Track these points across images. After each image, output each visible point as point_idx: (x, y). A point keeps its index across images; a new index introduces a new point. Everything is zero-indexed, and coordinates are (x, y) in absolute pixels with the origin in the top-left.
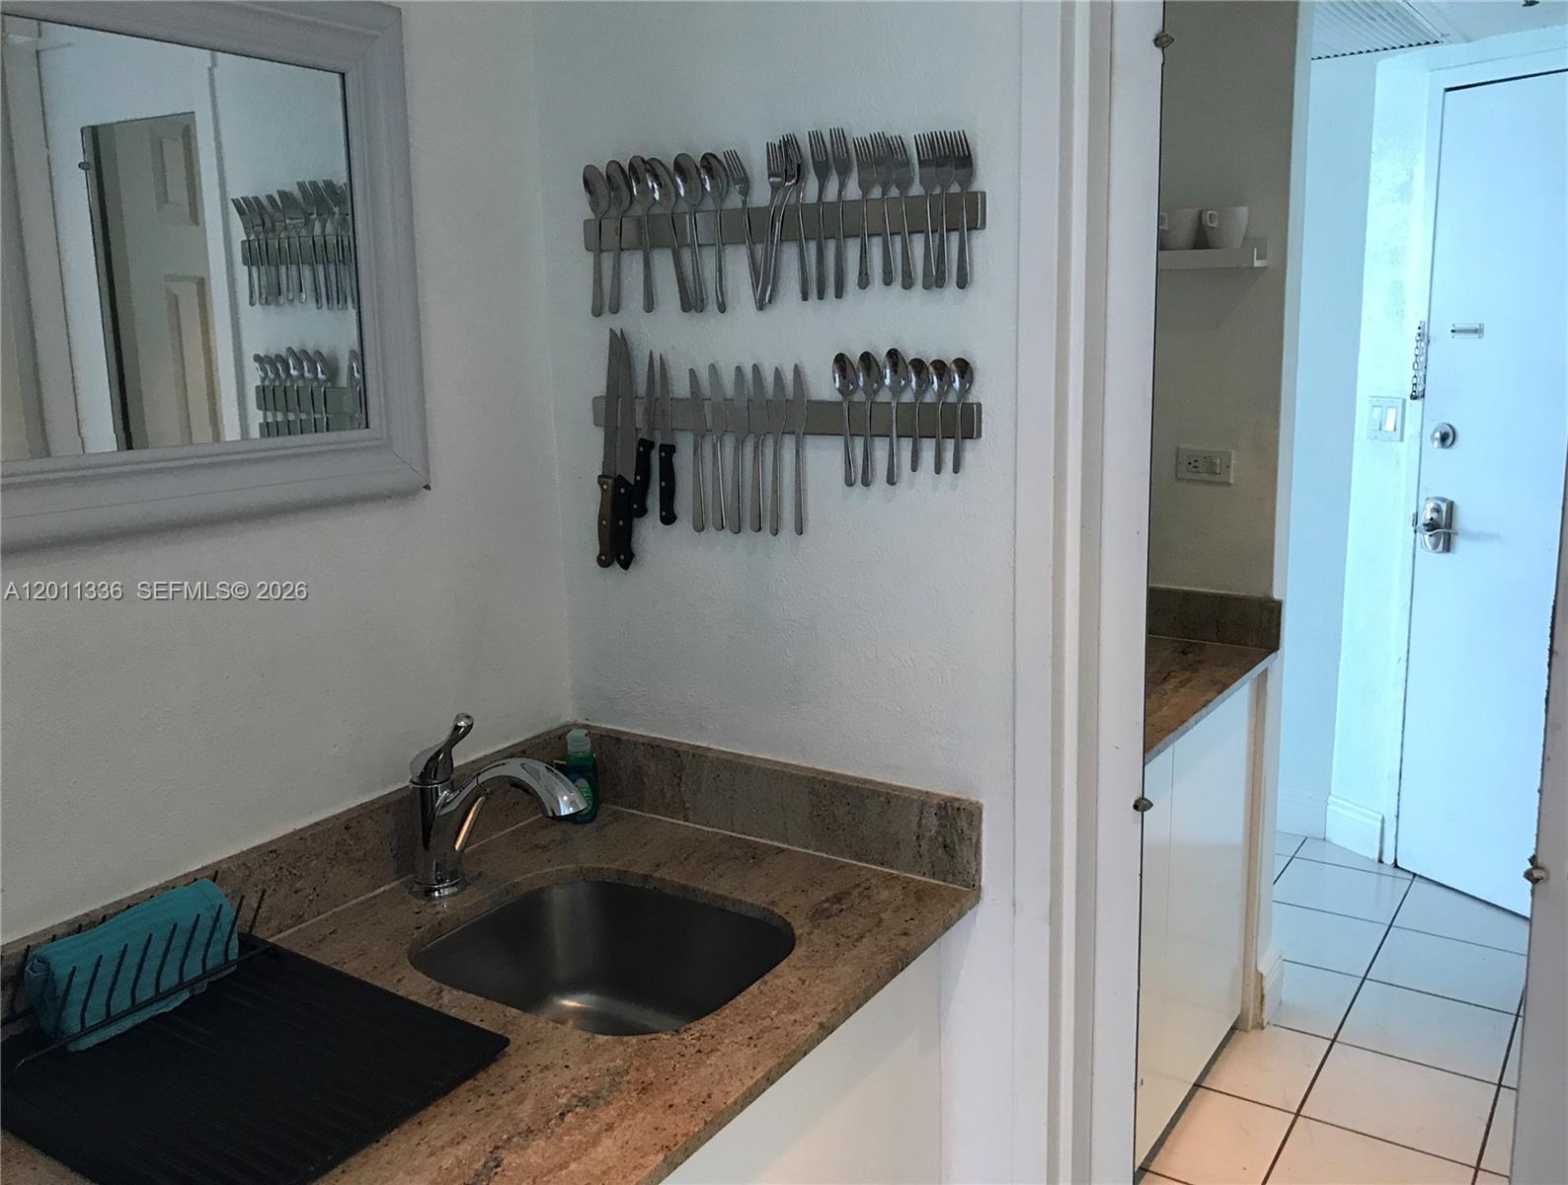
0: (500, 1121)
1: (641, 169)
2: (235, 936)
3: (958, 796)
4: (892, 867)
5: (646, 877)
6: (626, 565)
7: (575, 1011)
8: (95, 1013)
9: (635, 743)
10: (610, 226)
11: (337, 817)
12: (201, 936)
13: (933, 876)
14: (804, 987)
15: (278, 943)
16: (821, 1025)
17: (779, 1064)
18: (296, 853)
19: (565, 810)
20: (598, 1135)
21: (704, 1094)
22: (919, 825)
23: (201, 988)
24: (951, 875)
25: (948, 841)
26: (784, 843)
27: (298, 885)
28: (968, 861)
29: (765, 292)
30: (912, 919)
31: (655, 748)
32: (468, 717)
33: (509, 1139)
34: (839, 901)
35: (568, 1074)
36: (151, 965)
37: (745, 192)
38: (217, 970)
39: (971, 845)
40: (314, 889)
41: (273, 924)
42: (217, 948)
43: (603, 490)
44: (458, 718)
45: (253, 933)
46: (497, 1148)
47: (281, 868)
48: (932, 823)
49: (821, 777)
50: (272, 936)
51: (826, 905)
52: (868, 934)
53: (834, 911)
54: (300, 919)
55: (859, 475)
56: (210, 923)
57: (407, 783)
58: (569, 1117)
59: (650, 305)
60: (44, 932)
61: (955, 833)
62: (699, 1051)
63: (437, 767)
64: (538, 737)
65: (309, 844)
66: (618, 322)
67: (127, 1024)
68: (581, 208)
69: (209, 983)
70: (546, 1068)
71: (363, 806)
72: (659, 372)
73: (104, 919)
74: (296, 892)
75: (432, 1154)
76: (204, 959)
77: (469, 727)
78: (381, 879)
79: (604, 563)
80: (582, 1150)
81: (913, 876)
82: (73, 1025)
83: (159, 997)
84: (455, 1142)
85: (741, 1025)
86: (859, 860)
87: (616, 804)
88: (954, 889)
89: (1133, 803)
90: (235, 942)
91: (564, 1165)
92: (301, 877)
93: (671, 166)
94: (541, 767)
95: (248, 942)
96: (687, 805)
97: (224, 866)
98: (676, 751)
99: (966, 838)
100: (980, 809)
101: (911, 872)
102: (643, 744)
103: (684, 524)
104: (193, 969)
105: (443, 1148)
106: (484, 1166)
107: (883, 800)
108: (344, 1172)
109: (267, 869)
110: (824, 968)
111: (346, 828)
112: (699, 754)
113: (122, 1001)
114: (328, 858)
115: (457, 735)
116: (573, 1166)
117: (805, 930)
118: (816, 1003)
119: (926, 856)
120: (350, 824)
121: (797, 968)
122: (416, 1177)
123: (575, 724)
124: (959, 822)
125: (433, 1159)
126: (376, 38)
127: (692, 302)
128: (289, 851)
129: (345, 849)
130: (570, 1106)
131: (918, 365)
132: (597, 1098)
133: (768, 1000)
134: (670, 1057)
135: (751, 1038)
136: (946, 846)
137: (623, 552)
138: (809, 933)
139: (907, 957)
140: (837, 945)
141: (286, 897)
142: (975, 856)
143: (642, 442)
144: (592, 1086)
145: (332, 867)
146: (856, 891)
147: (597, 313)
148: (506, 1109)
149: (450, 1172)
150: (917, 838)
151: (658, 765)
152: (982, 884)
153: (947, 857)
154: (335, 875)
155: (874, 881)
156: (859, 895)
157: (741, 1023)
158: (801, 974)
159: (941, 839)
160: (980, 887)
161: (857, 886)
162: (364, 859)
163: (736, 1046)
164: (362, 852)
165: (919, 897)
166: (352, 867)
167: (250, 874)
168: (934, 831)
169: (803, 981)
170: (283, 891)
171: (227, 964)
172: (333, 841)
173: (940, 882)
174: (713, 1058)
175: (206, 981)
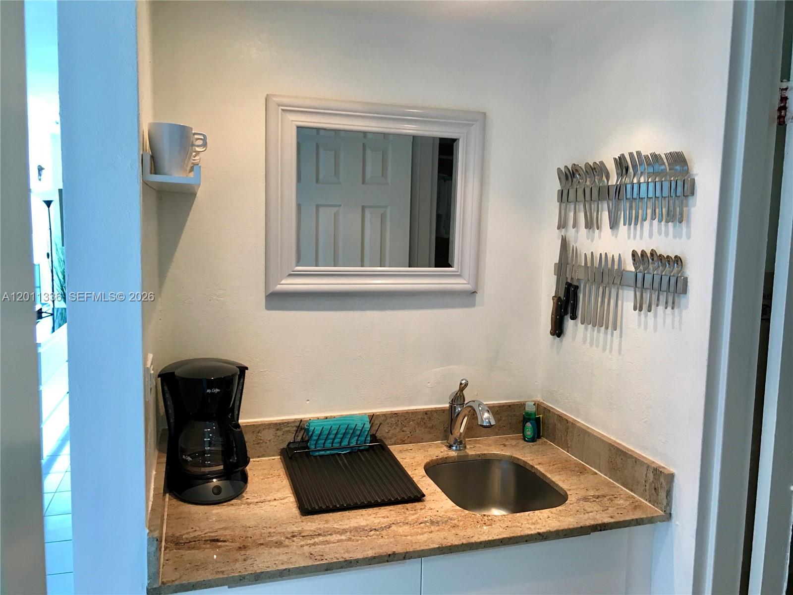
0: (402, 517)
1: (575, 170)
2: (369, 436)
3: (665, 467)
4: (635, 493)
6: (559, 336)
8: (320, 445)
9: (555, 414)
10: (565, 193)
11: (422, 410)
12: (357, 432)
13: (650, 502)
14: (547, 519)
18: (405, 417)
20: (425, 533)
21: (471, 536)
22: (646, 476)
23: (355, 450)
24: (656, 504)
25: (656, 487)
26: (599, 471)
27: (405, 429)
28: (663, 499)
29: (614, 224)
30: (621, 514)
31: (561, 418)
32: (467, 381)
33: (399, 523)
34: (598, 497)
35: (436, 513)
36: (340, 436)
37: (608, 178)
38: (361, 446)
40: (410, 433)
41: (393, 440)
42: (362, 438)
43: (554, 303)
44: (462, 380)
46: (393, 523)
47: (398, 421)
49: (614, 444)
51: (591, 497)
52: (596, 512)
53: (591, 500)
54: (403, 442)
55: (638, 306)
57: (447, 405)
58: (422, 525)
59: (574, 227)
60: (316, 418)
61: (659, 483)
62: (485, 524)
63: (458, 398)
64: (519, 402)
65: (410, 415)
66: (565, 232)
67: (329, 452)
68: (557, 186)
69: (358, 450)
70: (431, 509)
71: (436, 409)
74: (403, 431)
75: (375, 518)
76: (357, 441)
77: (466, 385)
79: (552, 334)
81: (642, 500)
82: (313, 447)
83: (341, 448)
84: (384, 517)
87: (546, 438)
88: (656, 510)
90: (369, 438)
92: (406, 426)
93: (583, 168)
95: (374, 438)
96: (569, 445)
97: (378, 415)
98: (567, 420)
99: (663, 487)
100: (674, 476)
101: (642, 497)
102: (557, 415)
103: (578, 321)
104: (353, 443)
105: (379, 517)
106: (385, 527)
107: (634, 460)
109: (393, 419)
110: (562, 516)
111: (425, 415)
112: (574, 423)
113: (328, 445)
114: (417, 423)
115: (463, 387)
117: (571, 502)
118: (545, 526)
119: (648, 491)
120: (429, 413)
121: (551, 513)
122: (365, 521)
123: (539, 402)
124: (661, 479)
125: (374, 519)
126: (473, 124)
127: (589, 225)
128: (402, 416)
129: (424, 421)
130: (426, 522)
131: (661, 257)
132: (437, 523)
133: (528, 518)
134: (473, 521)
135: (507, 527)
136: (655, 489)
137: (558, 330)
138: (571, 504)
139: (605, 527)
140: (578, 511)
141: (399, 432)
142: (667, 497)
143: (567, 283)
144: (439, 519)
145: (418, 427)
146: (610, 497)
147: (558, 228)
148: (407, 515)
149: (375, 523)
150: (645, 481)
151: (561, 425)
152: (672, 512)
153: (655, 494)
154: (419, 430)
155: (622, 496)
156: (610, 499)
157: (510, 521)
158: (550, 515)
159: (654, 485)
160: (670, 514)
161: (613, 495)
162: (432, 427)
163: (499, 527)
164: (431, 425)
165: (635, 508)
166: (426, 429)
167: (386, 420)
168: (652, 479)
169: (549, 517)
170: (398, 430)
171: (365, 445)
172: (420, 417)
173: (652, 506)
174: (487, 527)
175: (357, 448)
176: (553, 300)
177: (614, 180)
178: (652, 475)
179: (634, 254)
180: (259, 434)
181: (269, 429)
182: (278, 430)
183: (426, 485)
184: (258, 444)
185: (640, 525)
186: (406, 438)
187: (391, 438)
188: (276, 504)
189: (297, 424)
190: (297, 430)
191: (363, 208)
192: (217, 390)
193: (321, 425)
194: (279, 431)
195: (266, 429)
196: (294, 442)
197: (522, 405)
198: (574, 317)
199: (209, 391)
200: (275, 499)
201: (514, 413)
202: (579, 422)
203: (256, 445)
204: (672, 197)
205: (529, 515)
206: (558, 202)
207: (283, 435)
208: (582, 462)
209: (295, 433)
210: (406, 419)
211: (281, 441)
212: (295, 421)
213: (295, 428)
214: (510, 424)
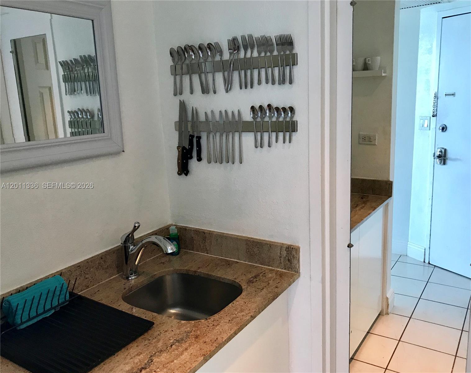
0: (152, 348)
1: (188, 49)
2: (68, 293)
3: (292, 244)
4: (272, 267)
5: (195, 272)
6: (186, 175)
8: (25, 317)
9: (191, 230)
10: (178, 67)
11: (98, 255)
12: (58, 293)
13: (285, 269)
14: (245, 304)
15: (81, 295)
16: (251, 316)
17: (238, 329)
18: (86, 266)
19: (170, 251)
20: (183, 352)
21: (216, 338)
22: (280, 254)
23: (58, 309)
24: (290, 269)
25: (290, 258)
26: (238, 260)
27: (87, 276)
28: (296, 264)
29: (228, 88)
30: (279, 283)
31: (197, 232)
32: (138, 223)
33: (155, 353)
34: (256, 278)
35: (173, 333)
36: (42, 302)
37: (221, 55)
38: (63, 303)
39: (297, 259)
40: (92, 278)
41: (79, 289)
42: (62, 297)
43: (178, 151)
44: (135, 223)
45: (73, 291)
46: (152, 356)
47: (81, 271)
48: (284, 253)
49: (249, 239)
50: (79, 292)
51: (252, 279)
52: (265, 287)
53: (255, 281)
54: (88, 287)
55: (259, 145)
56: (60, 289)
57: (120, 244)
58: (173, 346)
59: (192, 93)
60: (8, 293)
61: (291, 256)
62: (214, 325)
63: (129, 239)
64: (160, 229)
65: (90, 263)
66: (182, 98)
67: (35, 320)
68: (169, 61)
70: (166, 331)
71: (106, 252)
72: (195, 113)
73: (27, 288)
74: (86, 279)
75: (131, 358)
76: (58, 300)
77: (139, 226)
78: (113, 274)
79: (179, 174)
80: (178, 356)
81: (278, 269)
82: (19, 321)
83: (45, 312)
84: (138, 355)
85: (226, 317)
86: (262, 265)
87: (185, 249)
88: (292, 273)
89: (347, 245)
90: (68, 295)
91: (173, 361)
92: (88, 274)
93: (197, 47)
94: (162, 238)
95: (72, 294)
96: (208, 249)
97: (64, 271)
98: (204, 232)
99: (295, 257)
100: (299, 248)
102: (193, 230)
103: (204, 161)
104: (55, 303)
105: (135, 356)
106: (148, 362)
107: (269, 246)
108: (104, 364)
109: (77, 271)
110: (252, 298)
111: (101, 258)
112: (211, 233)
113: (33, 314)
114: (96, 268)
115: (135, 229)
116: (175, 361)
117: (246, 287)
118: (249, 310)
119: (283, 263)
121: (244, 298)
122: (127, 366)
123: (172, 225)
124: (293, 252)
126: (103, 8)
127: (205, 90)
128: (84, 266)
129: (101, 265)
131: (277, 109)
132: (182, 340)
133: (234, 309)
134: (204, 327)
135: (229, 321)
136: (289, 260)
137: (184, 170)
139: (278, 295)
140: (256, 291)
141: (83, 280)
142: (298, 263)
143: (190, 135)
144: (180, 336)
145: (97, 271)
146: (261, 275)
147: (175, 95)
148: (154, 344)
149: (137, 364)
150: (280, 257)
151: (198, 237)
153: (289, 264)
154: (98, 273)
155: (266, 271)
158: (244, 301)
159: (287, 258)
160: (300, 272)
161: (261, 273)
162: (107, 268)
163: (225, 323)
164: (106, 266)
165: (281, 276)
166: (103, 271)
168: (285, 255)
170: (82, 278)
171: (66, 301)
172: (98, 262)
173: (288, 271)
174: (218, 327)
175: (59, 307)
176: (178, 149)
177: (226, 56)
178: (285, 252)
179: (253, 108)
185: (290, 285)
186: (89, 283)
187: (79, 287)
193: (23, 299)
197: (163, 231)
205: (232, 306)
208: (223, 258)
210: (87, 268)
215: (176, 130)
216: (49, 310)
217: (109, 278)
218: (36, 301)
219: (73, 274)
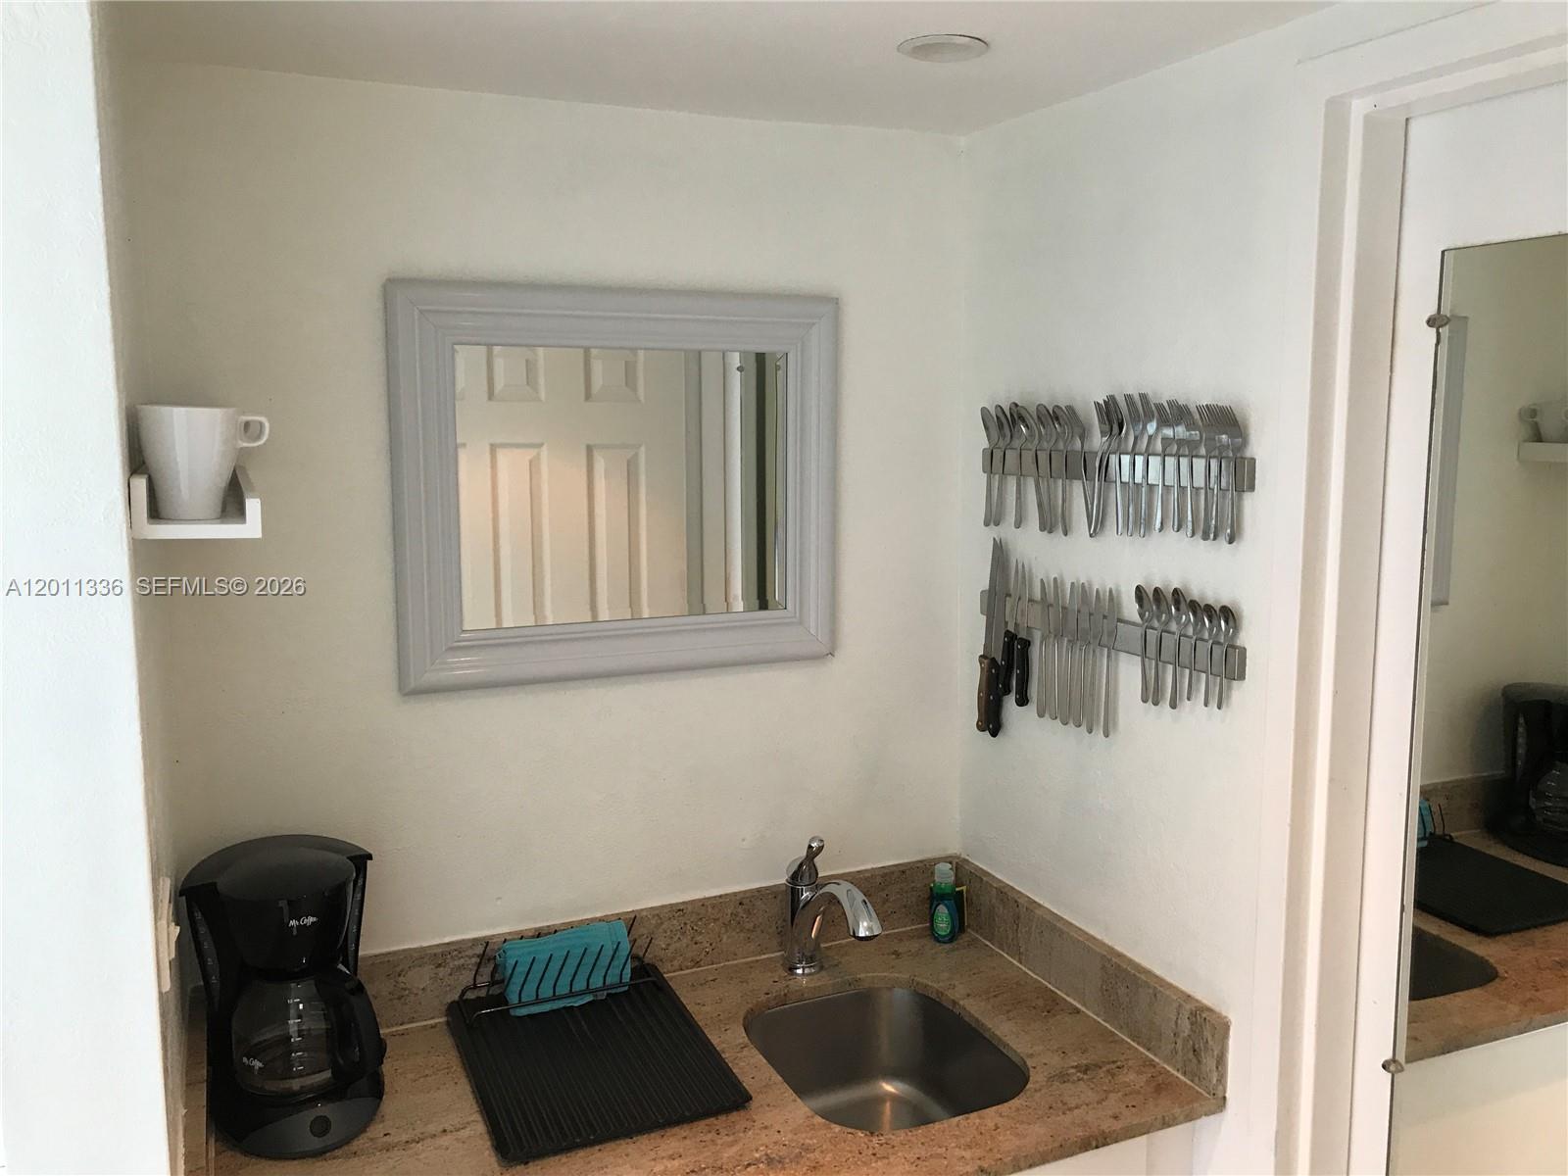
0: (709, 1154)
1: (1016, 414)
2: (628, 967)
3: (1213, 1007)
4: (1155, 1055)
6: (994, 734)
7: (893, 1097)
8: (529, 994)
9: (993, 885)
11: (735, 894)
12: (605, 960)
13: (1184, 1074)
14: (994, 1132)
18: (698, 914)
19: (862, 933)
22: (1176, 1024)
23: (603, 996)
24: (1196, 1078)
25: (1197, 1046)
26: (1083, 1005)
27: (699, 938)
28: (1210, 1070)
29: (1097, 526)
30: (1134, 1106)
31: (1004, 893)
32: (822, 841)
33: (705, 1168)
34: (1085, 1072)
35: (777, 1137)
36: (569, 970)
37: (1084, 437)
38: (613, 987)
39: (1213, 1056)
40: (711, 944)
41: (676, 963)
42: (614, 972)
43: (982, 668)
44: (813, 839)
46: (693, 1171)
47: (685, 924)
48: (1185, 1025)
49: (1111, 956)
51: (1073, 1071)
52: (1085, 1107)
53: (1074, 1078)
54: (697, 964)
55: (1152, 694)
56: (611, 952)
57: (784, 881)
58: (751, 1168)
59: (1018, 525)
60: (516, 933)
61: (1201, 1041)
62: (874, 1155)
63: (805, 871)
64: (921, 862)
65: (710, 910)
66: (999, 533)
67: (548, 1007)
68: (982, 441)
69: (608, 995)
71: (759, 890)
72: (1025, 576)
73: (556, 931)
74: (696, 943)
75: (654, 1160)
76: (605, 977)
77: (820, 849)
81: (1169, 1068)
82: (513, 998)
83: (572, 994)
84: (672, 1158)
85: (920, 1145)
86: (1134, 1041)
87: (977, 932)
88: (1197, 1092)
89: (1384, 1063)
90: (628, 970)
92: (701, 933)
93: (1034, 413)
94: (860, 896)
96: (1022, 950)
97: (644, 913)
98: (1016, 901)
99: (1209, 1047)
100: (1223, 1028)
101: (1168, 1065)
102: (996, 888)
103: (1031, 709)
104: (597, 982)
105: (663, 1158)
107: (1151, 991)
108: (600, 1150)
109: (675, 922)
110: (1022, 1122)
111: (740, 904)
112: (1033, 907)
113: (546, 991)
114: (724, 924)
115: (812, 854)
117: (1037, 1086)
118: (991, 1150)
119: (1180, 1053)
120: (744, 901)
121: (1001, 1115)
123: (958, 858)
124: (1205, 1033)
125: (653, 1163)
126: (814, 324)
127: (1047, 526)
128: (692, 912)
129: (738, 919)
130: (758, 1161)
131: (1194, 606)
132: (780, 1162)
133: (957, 1133)
134: (851, 1152)
135: (918, 1158)
136: (1195, 1051)
137: (991, 721)
138: (1036, 1091)
139: (1105, 1139)
140: (1051, 1108)
141: (688, 945)
142: (1217, 1068)
143: (1007, 633)
144: (784, 1152)
145: (727, 931)
146: (1108, 1067)
147: (987, 524)
148: (719, 1147)
150: (1175, 1035)
151: (1004, 908)
152: (1227, 1095)
153: (1195, 1061)
154: (728, 937)
155: (1130, 1063)
156: (1108, 1071)
157: (923, 1144)
158: (1000, 1121)
159: (1191, 1042)
160: (1225, 1098)
161: (1114, 1062)
162: (753, 930)
163: (903, 1160)
164: (752, 925)
165: (1159, 1089)
166: (742, 935)
167: (662, 923)
168: (1187, 1033)
169: (997, 1128)
170: (685, 941)
171: (621, 984)
172: (729, 911)
173: (1188, 1082)
174: (879, 1163)
175: (605, 993)
176: (981, 663)
177: (1095, 443)
178: (1187, 1023)
179: (1140, 593)
180: (401, 979)
181: (420, 966)
182: (439, 965)
183: (750, 1066)
184: (399, 998)
185: (1169, 1126)
186: (702, 956)
187: (674, 958)
188: (446, 1144)
189: (479, 950)
190: (480, 963)
191: (590, 450)
192: (311, 919)
193: (529, 953)
194: (442, 969)
195: (414, 966)
196: (475, 987)
197: (926, 867)
198: (1022, 701)
199: (293, 923)
200: (445, 1131)
201: (913, 885)
202: (1040, 905)
203: (395, 1001)
204: (1213, 490)
205: (958, 1125)
206: (984, 472)
207: (451, 975)
208: (1050, 986)
209: (475, 968)
210: (701, 919)
211: (448, 989)
212: (475, 941)
213: (475, 960)
214: (905, 906)
215: (982, 613)
216: (581, 993)
217: (756, 955)
218: (555, 966)
219: (664, 926)
